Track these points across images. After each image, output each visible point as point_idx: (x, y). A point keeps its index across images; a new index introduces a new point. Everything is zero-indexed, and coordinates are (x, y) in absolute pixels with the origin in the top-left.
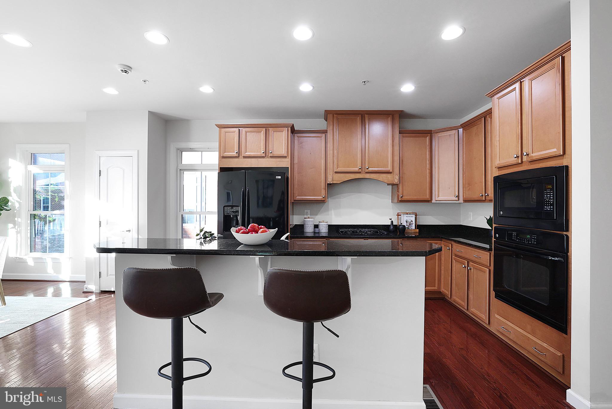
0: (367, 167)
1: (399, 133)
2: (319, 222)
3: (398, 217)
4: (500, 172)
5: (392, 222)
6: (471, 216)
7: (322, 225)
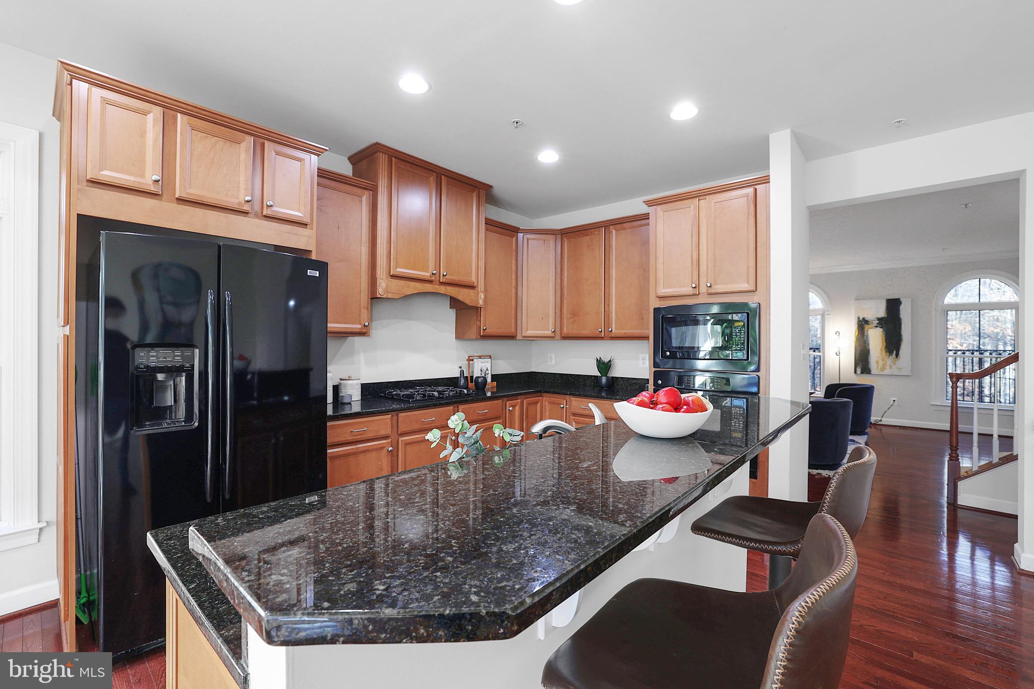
0: (445, 274)
1: (486, 223)
2: (341, 379)
3: (469, 363)
4: (662, 303)
5: (462, 372)
6: (554, 357)
7: (352, 385)
